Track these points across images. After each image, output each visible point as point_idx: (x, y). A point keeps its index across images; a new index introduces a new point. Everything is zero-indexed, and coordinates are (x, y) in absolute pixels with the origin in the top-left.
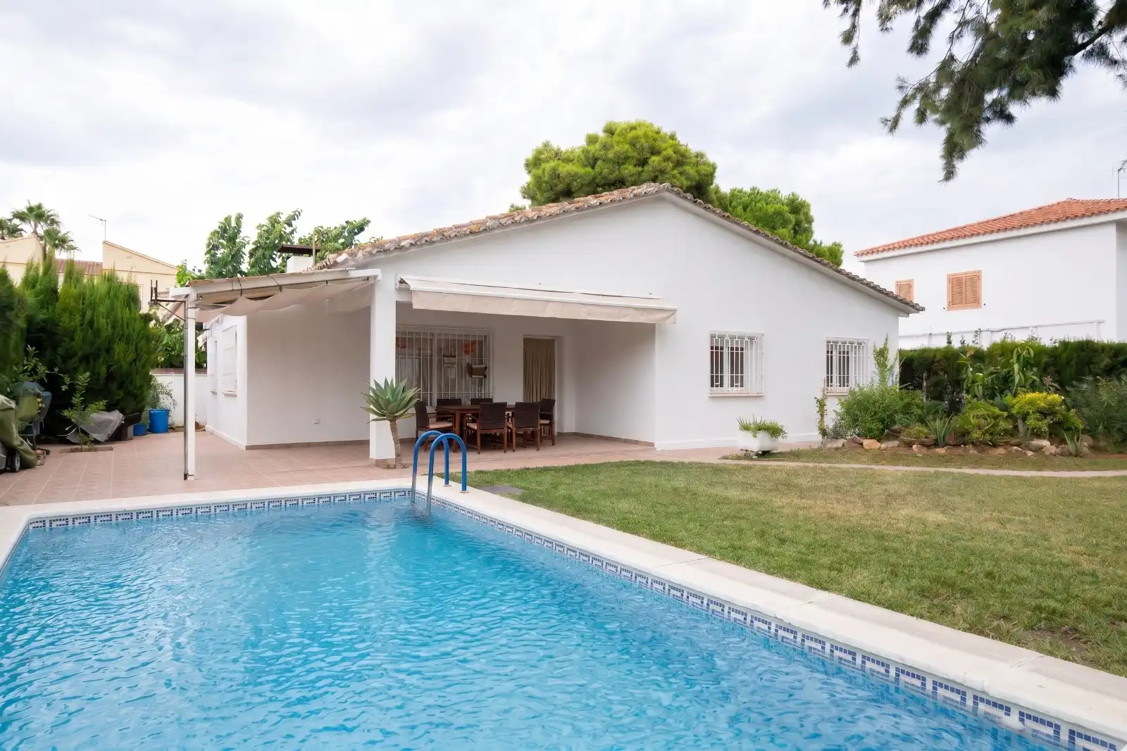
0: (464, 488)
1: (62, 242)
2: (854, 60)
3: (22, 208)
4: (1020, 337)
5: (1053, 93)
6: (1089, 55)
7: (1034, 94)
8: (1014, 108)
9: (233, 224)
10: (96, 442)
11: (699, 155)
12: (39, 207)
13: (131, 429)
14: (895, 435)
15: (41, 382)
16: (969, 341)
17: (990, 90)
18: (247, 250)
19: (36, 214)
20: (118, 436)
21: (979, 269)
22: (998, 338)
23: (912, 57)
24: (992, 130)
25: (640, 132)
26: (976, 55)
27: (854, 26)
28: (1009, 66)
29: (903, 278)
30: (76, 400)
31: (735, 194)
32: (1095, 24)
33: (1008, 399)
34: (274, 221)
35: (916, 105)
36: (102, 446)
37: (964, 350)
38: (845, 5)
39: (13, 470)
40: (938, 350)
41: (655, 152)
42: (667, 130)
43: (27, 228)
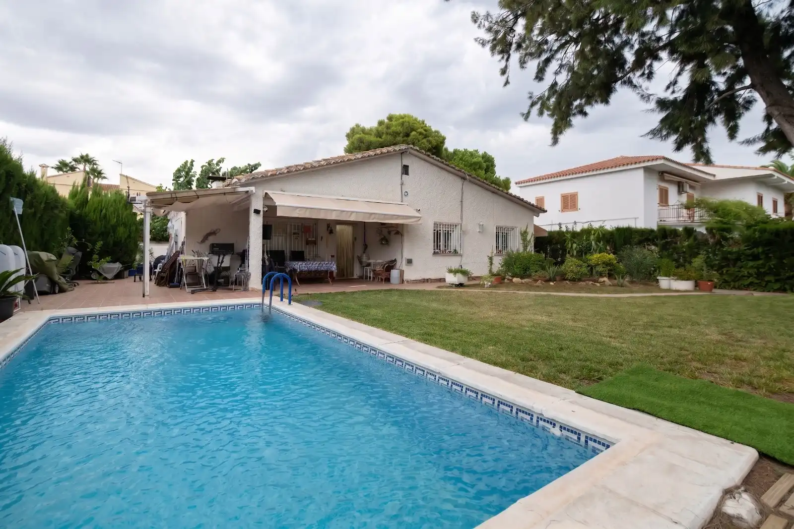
0: (290, 303)
1: (99, 174)
2: (507, 83)
3: (78, 156)
4: (596, 225)
5: (606, 101)
6: (625, 82)
7: (596, 101)
8: (587, 109)
9: (189, 165)
10: (106, 279)
11: (437, 132)
12: (87, 155)
13: (126, 273)
14: (529, 276)
15: (75, 247)
16: (570, 227)
17: (575, 100)
18: (195, 179)
19: (86, 159)
20: (119, 276)
21: (576, 191)
22: (586, 226)
23: (536, 83)
24: (576, 120)
25: (406, 119)
26: (568, 81)
27: (506, 67)
28: (583, 88)
29: (540, 195)
30: (95, 256)
31: (456, 152)
32: (626, 67)
33: (589, 257)
34: (210, 163)
35: (538, 106)
36: (110, 281)
37: (567, 232)
38: (502, 55)
39: (54, 293)
40: (554, 232)
41: (413, 130)
42: (420, 119)
43: (81, 166)
